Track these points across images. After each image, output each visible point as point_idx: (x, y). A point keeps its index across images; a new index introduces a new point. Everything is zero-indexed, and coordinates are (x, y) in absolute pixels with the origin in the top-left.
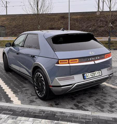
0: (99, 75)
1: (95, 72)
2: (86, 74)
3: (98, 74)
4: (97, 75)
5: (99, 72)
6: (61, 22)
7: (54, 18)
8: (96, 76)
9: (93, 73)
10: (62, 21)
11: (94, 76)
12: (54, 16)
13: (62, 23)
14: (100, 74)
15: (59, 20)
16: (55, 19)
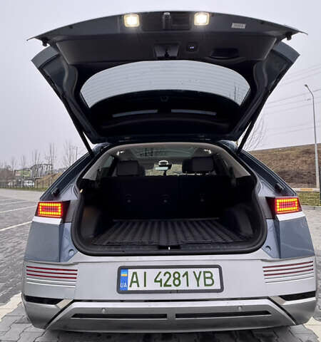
1: (182, 271)
2: (131, 271)
3: (198, 279)
4: (193, 286)
5: (208, 275)
6: (303, 161)
7: (287, 155)
8: (183, 287)
9: (172, 271)
10: (304, 159)
11: (175, 288)
12: (289, 152)
13: (306, 161)
14: (209, 282)
15: (298, 157)
16: (291, 156)
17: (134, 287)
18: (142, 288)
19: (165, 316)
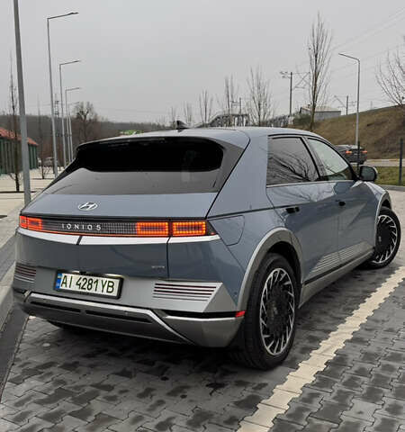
0: (105, 293)
1: (95, 279)
2: (64, 275)
3: (103, 286)
4: (99, 292)
5: (111, 284)
8: (92, 291)
9: (88, 278)
11: (87, 291)
14: (110, 289)
17: (63, 287)
18: (68, 288)
19: (79, 311)
